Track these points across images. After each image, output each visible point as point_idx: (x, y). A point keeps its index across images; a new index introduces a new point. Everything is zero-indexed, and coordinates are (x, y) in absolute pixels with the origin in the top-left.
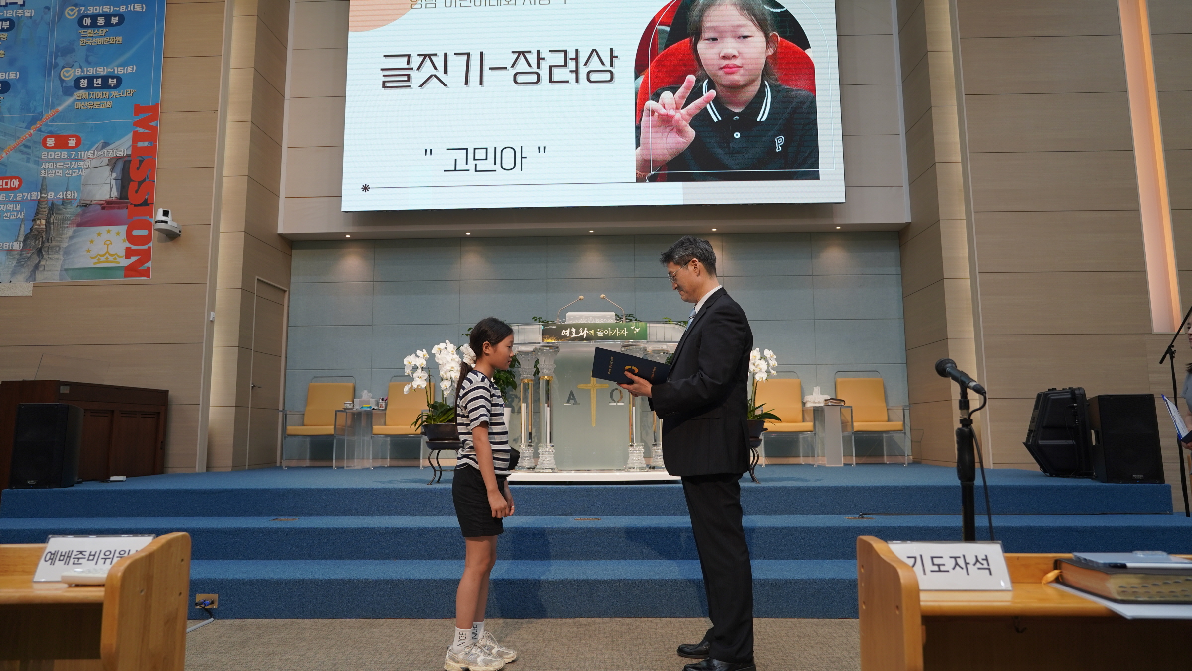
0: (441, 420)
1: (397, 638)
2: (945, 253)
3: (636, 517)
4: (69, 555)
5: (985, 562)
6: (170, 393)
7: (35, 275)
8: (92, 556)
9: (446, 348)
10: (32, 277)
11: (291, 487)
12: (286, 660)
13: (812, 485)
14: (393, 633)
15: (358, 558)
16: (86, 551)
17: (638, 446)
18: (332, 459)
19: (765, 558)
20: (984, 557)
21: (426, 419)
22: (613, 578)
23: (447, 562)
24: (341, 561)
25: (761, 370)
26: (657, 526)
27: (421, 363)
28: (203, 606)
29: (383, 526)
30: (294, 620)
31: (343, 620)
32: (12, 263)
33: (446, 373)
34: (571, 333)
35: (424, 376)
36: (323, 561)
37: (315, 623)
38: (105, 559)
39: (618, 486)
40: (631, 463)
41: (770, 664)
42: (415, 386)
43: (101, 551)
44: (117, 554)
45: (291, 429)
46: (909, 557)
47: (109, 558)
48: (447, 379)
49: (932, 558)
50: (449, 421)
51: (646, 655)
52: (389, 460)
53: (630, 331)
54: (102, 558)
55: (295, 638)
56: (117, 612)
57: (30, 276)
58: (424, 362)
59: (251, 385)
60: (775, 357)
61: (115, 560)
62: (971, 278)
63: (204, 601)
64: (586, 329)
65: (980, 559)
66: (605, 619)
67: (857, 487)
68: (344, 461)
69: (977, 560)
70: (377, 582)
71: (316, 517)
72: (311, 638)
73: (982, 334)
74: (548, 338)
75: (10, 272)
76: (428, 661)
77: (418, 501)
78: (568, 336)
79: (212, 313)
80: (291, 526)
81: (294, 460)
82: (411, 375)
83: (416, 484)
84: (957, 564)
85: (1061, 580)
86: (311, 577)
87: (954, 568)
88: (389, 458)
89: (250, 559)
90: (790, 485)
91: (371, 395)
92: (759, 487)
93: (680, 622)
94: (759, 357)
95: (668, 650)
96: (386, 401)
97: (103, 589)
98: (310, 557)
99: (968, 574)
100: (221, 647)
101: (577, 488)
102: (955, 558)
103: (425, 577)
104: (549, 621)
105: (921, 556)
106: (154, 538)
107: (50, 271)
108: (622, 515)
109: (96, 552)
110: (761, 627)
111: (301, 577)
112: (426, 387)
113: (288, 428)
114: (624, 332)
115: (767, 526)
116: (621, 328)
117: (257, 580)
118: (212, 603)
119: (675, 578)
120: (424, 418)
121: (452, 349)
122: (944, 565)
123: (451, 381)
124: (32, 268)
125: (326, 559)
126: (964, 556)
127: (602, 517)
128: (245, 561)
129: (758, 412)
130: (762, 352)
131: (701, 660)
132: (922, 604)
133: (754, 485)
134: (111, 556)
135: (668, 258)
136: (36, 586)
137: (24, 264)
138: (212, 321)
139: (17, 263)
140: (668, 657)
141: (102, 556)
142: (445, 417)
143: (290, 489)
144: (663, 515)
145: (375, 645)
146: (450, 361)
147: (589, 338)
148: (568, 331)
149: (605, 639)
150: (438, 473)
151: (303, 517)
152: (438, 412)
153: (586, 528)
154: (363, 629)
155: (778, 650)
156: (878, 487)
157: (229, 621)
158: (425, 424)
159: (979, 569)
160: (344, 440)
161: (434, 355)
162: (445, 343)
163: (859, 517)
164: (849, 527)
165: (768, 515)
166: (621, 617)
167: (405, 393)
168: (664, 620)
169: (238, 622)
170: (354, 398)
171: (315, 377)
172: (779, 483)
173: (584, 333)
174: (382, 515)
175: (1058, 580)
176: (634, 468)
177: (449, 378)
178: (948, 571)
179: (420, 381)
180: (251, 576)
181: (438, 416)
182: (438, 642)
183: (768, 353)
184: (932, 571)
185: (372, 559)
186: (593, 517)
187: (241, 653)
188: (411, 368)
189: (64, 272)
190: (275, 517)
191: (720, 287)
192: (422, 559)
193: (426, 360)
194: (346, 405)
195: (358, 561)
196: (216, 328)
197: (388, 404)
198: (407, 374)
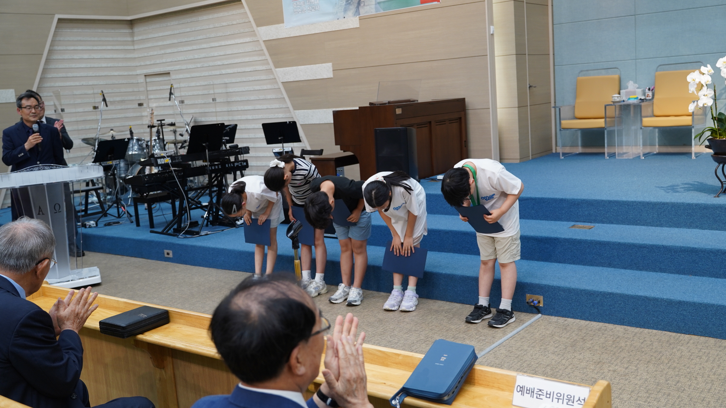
1: (707, 361)
4: (533, 391)
6: (466, 100)
7: (359, 10)
8: (548, 395)
10: (357, 12)
14: (701, 353)
27: (706, 81)
28: (532, 304)
30: (607, 325)
31: (650, 331)
32: (343, 3)
35: (710, 94)
37: (625, 329)
42: (701, 105)
43: (554, 392)
45: (566, 123)
52: (657, 146)
55: (614, 346)
57: (356, 11)
58: (710, 79)
59: (528, 86)
63: (533, 301)
68: (615, 148)
71: (608, 225)
72: (627, 348)
75: (343, 10)
77: (707, 216)
79: (492, 27)
81: (568, 147)
82: (695, 92)
83: (701, 194)
88: (657, 144)
89: (560, 262)
91: (637, 85)
96: (652, 90)
100: (557, 347)
107: (368, 5)
109: (550, 392)
112: (711, 105)
113: (563, 122)
117: (573, 289)
120: (709, 132)
124: (356, 5)
125: (625, 268)
137: (350, 3)
138: (492, 34)
139: (346, 2)
141: (555, 396)
145: (688, 367)
150: (725, 185)
154: (670, 344)
157: (554, 318)
158: (710, 137)
160: (615, 130)
161: (719, 70)
169: (561, 320)
170: (620, 89)
171: (582, 71)
174: (670, 226)
179: (705, 99)
180: (568, 285)
181: (724, 131)
185: (667, 273)
188: (696, 86)
189: (378, 5)
190: (574, 224)
192: (717, 277)
193: (710, 76)
194: (614, 98)
195: (654, 273)
196: (496, 39)
197: (653, 95)
198: (690, 92)
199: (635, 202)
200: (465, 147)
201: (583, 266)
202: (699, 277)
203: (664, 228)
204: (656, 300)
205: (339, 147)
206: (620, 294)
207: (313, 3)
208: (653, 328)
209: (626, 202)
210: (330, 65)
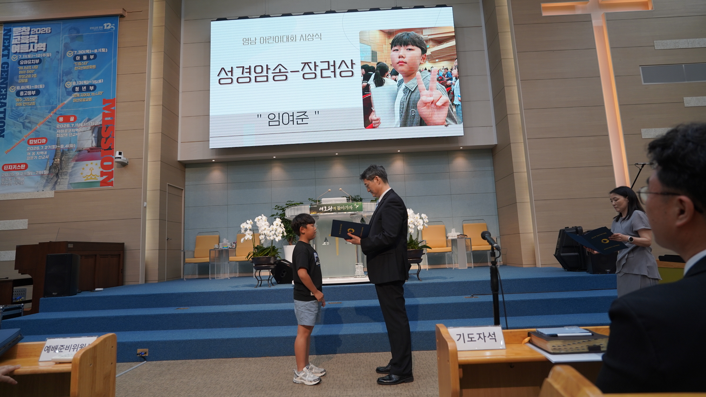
0: (260, 255)
1: (237, 368)
2: (514, 160)
3: (359, 301)
5: (493, 336)
6: (125, 244)
7: (55, 187)
8: (68, 348)
9: (261, 219)
10: (54, 187)
11: (186, 291)
12: (181, 382)
13: (448, 281)
14: (236, 365)
15: (220, 327)
16: (64, 345)
17: (360, 264)
18: (209, 274)
19: (423, 320)
20: (493, 333)
21: (253, 254)
22: (346, 334)
23: (264, 328)
24: (211, 329)
25: (420, 224)
26: (369, 306)
27: (249, 227)
28: (141, 355)
29: (232, 311)
30: (187, 360)
31: (211, 360)
32: (44, 181)
33: (262, 231)
34: (324, 209)
35: (251, 233)
36: (202, 330)
37: (197, 361)
38: (74, 349)
39: (350, 285)
40: (357, 273)
41: (421, 375)
42: (246, 239)
43: (72, 345)
44: (80, 346)
45: (188, 260)
46: (457, 335)
47: (76, 348)
48: (263, 234)
49: (468, 335)
50: (264, 255)
51: (360, 373)
52: (238, 273)
53: (354, 207)
54: (72, 349)
55: (187, 370)
56: (78, 376)
57: (53, 187)
58: (251, 226)
59: (167, 238)
60: (427, 217)
61: (79, 349)
62: (527, 172)
63: (142, 352)
64: (331, 206)
65: (491, 334)
66: (343, 355)
67: (470, 281)
68: (215, 275)
69: (490, 335)
70: (228, 340)
71: (198, 307)
72: (194, 370)
73: (533, 200)
74: (313, 212)
75: (43, 186)
76: (251, 380)
77: (249, 297)
78: (323, 210)
79: (145, 203)
80: (185, 312)
81: (190, 275)
82: (244, 233)
83: (249, 287)
84: (480, 337)
85: (531, 342)
86: (194, 339)
87: (478, 339)
89: (165, 330)
90: (437, 282)
91: (228, 241)
92: (421, 283)
93: (379, 355)
94: (419, 217)
95: (372, 370)
96: (235, 243)
97: (70, 365)
98: (195, 327)
99: (485, 342)
100: (149, 376)
101: (329, 287)
102: (479, 334)
103: (252, 337)
104: (314, 357)
105: (463, 334)
106: (98, 338)
107: (63, 184)
108: (352, 300)
109: (69, 346)
110: (419, 356)
111: (190, 339)
112: (252, 239)
113: (186, 259)
114: (351, 207)
115: (424, 303)
116: (349, 205)
117: (168, 341)
118: (145, 353)
119: (377, 332)
120: (252, 254)
121: (265, 219)
122: (474, 338)
123: (264, 235)
124: (53, 184)
125: (203, 328)
126: (483, 333)
127: (342, 301)
128: (162, 331)
129: (420, 245)
130: (420, 215)
131: (387, 375)
132: (459, 359)
133: (418, 282)
134: (77, 347)
135: (363, 177)
136: (40, 363)
137: (49, 182)
138: (145, 207)
139: (46, 181)
140: (371, 374)
141: (72, 347)
142: (262, 253)
143: (185, 293)
144: (373, 299)
145: (226, 373)
146: (264, 225)
147: (333, 211)
148: (323, 208)
149: (341, 365)
150: (260, 282)
151: (192, 307)
152: (259, 251)
153: (333, 308)
154: (221, 364)
155: (426, 368)
156: (480, 281)
157: (154, 362)
158: (253, 257)
159: (490, 339)
160: (215, 264)
161: (256, 222)
162: (261, 216)
163: (471, 297)
164: (465, 303)
165: (426, 297)
166: (350, 353)
167: (242, 242)
168: (372, 353)
169: (159, 362)
170: (219, 243)
171: (199, 233)
172: (432, 280)
173: (330, 209)
174: (231, 304)
175: (530, 342)
176: (359, 276)
177: (264, 234)
178: (475, 341)
179: (249, 236)
180: (165, 339)
181: (259, 253)
182: (258, 370)
183: (423, 215)
184: (468, 341)
185: (226, 327)
186: (338, 302)
187: (159, 379)
188: (244, 230)
189: (70, 185)
190: (179, 307)
191: (390, 189)
192: (251, 327)
193: (252, 225)
194: (215, 246)
195: (219, 329)
196: (148, 210)
197: (236, 246)
198: (242, 233)
199: (213, 292)
200: (122, 273)
201: (179, 330)
202: (242, 328)
203: (228, 306)
204: (215, 340)
205: (18, 270)
206: (195, 340)
207: (19, 180)
208: (213, 358)
209: (208, 292)
210: (27, 220)
